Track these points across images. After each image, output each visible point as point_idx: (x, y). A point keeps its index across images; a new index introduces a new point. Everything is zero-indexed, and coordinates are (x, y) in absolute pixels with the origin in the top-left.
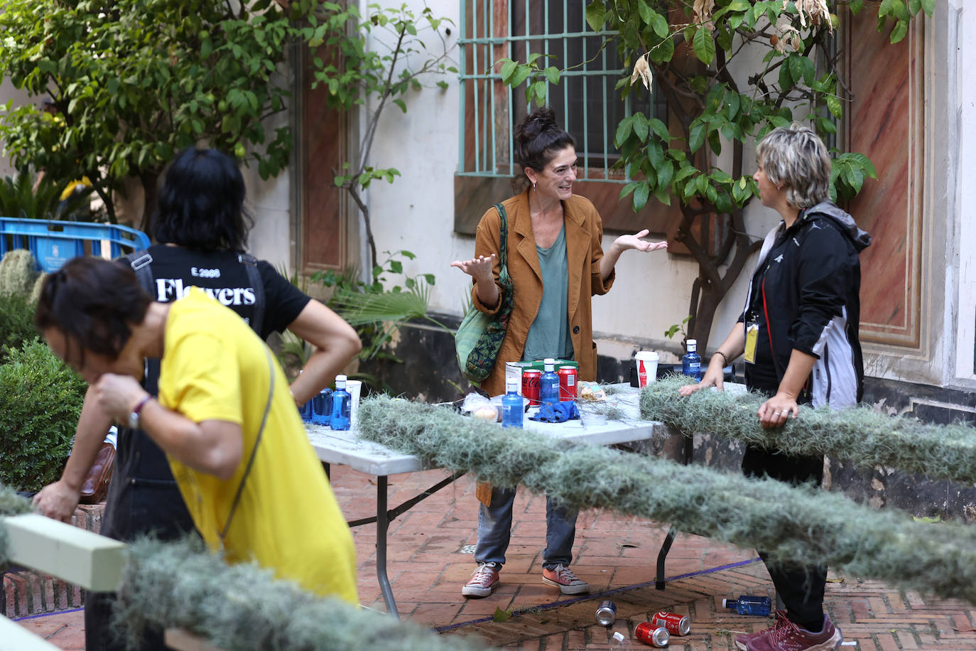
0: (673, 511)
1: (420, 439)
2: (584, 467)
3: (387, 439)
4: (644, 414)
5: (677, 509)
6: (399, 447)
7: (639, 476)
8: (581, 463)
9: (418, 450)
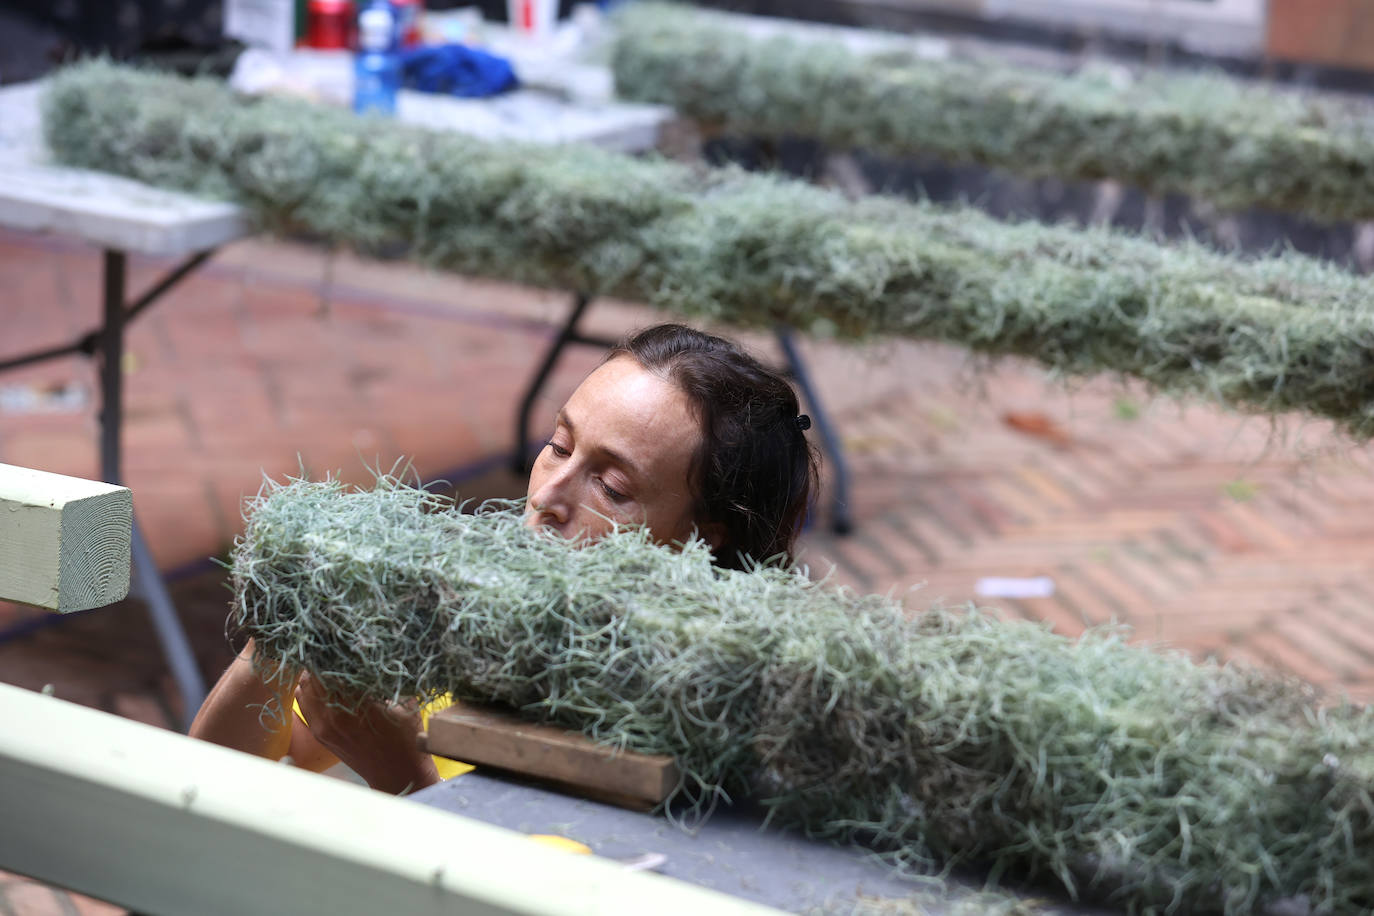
0: (1053, 331)
1: (257, 167)
2: (782, 231)
3: (148, 166)
4: (626, 91)
5: (1066, 325)
6: (189, 186)
7: (939, 252)
8: (769, 223)
9: (247, 193)
